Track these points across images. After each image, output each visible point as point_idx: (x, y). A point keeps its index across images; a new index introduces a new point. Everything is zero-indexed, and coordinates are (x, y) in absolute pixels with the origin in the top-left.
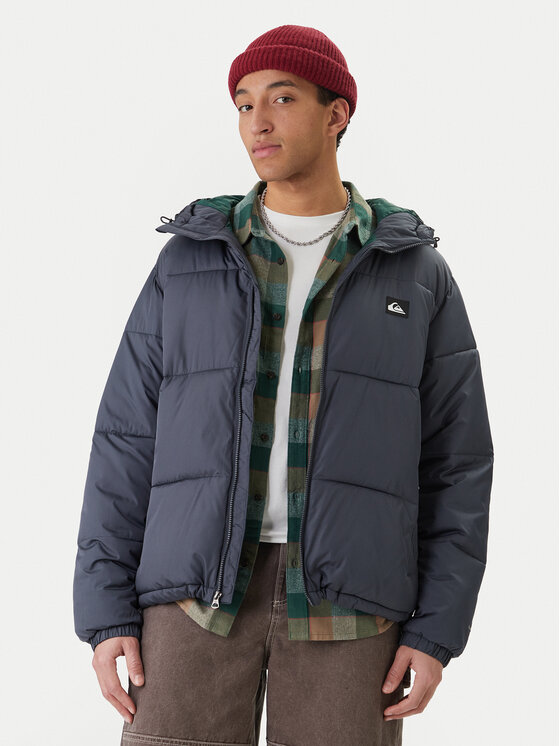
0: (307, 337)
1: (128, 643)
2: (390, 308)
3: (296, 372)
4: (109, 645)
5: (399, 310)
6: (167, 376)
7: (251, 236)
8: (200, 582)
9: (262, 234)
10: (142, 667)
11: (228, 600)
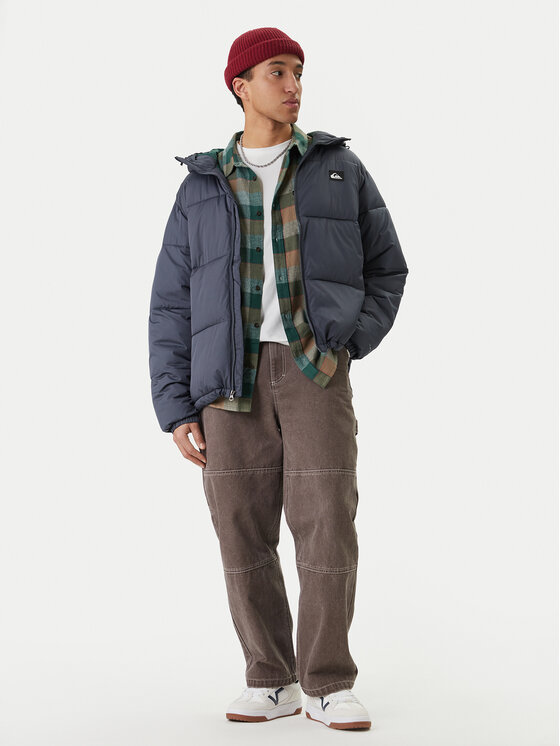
0: (277, 218)
1: (193, 426)
2: (332, 176)
3: (274, 241)
4: (181, 429)
5: (338, 177)
6: (195, 268)
7: (235, 168)
8: (222, 386)
9: (241, 164)
10: (203, 438)
11: (239, 394)
